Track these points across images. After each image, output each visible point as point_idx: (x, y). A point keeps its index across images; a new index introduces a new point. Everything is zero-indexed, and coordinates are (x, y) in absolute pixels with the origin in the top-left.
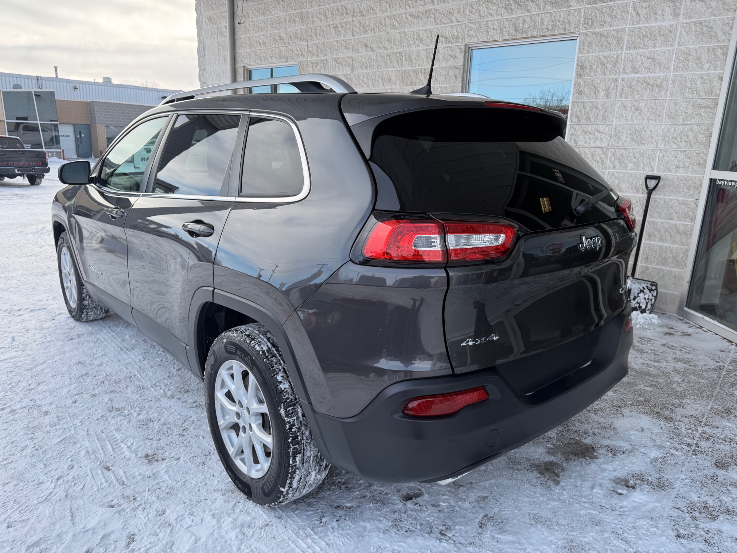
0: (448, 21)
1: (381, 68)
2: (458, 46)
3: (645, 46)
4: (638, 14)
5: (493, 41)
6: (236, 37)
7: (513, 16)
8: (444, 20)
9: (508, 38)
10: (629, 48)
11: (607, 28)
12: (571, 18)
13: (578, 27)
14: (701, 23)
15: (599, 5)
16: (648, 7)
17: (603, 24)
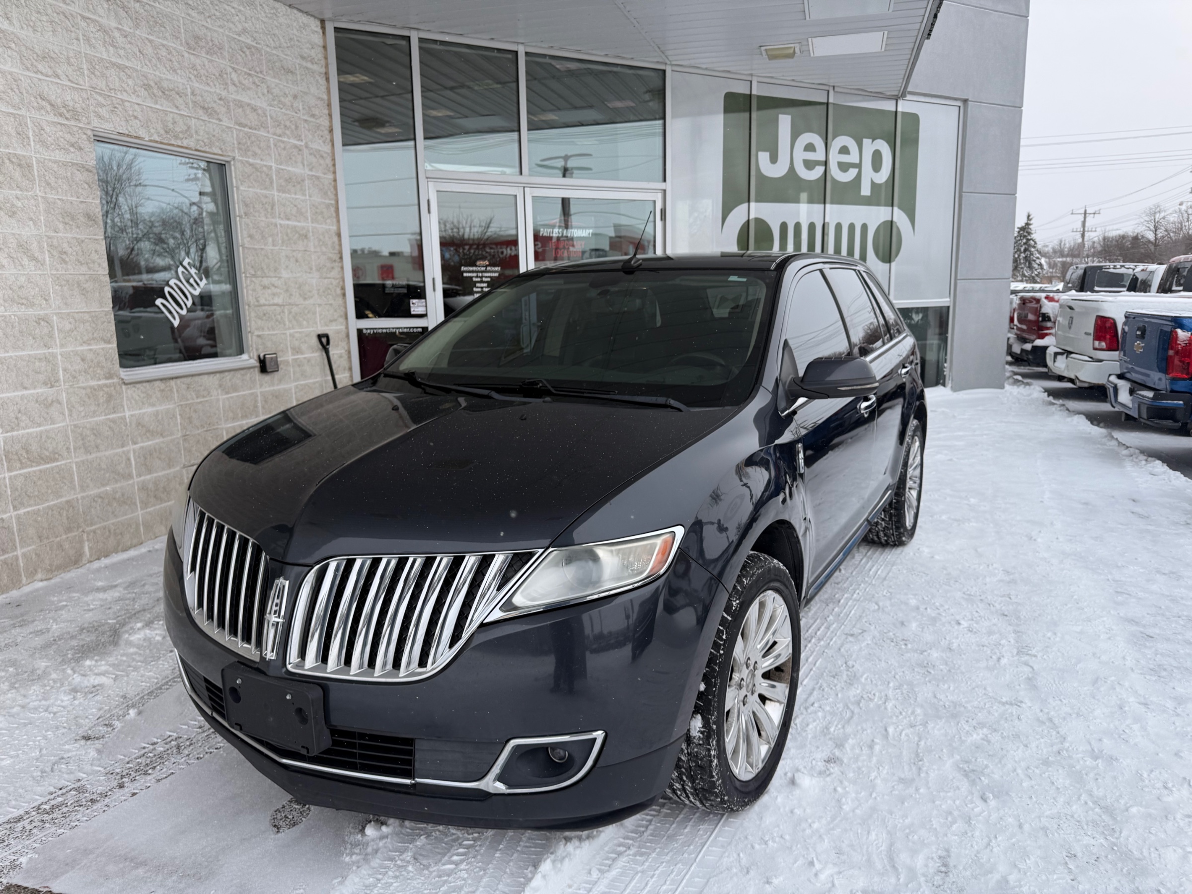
0: (50, 72)
2: (80, 128)
3: (289, 192)
4: (279, 155)
5: (136, 137)
7: (158, 107)
8: (40, 67)
9: (157, 139)
10: (279, 191)
11: (259, 161)
12: (224, 135)
13: (234, 151)
14: (318, 178)
15: (246, 129)
16: (284, 149)
17: (255, 155)
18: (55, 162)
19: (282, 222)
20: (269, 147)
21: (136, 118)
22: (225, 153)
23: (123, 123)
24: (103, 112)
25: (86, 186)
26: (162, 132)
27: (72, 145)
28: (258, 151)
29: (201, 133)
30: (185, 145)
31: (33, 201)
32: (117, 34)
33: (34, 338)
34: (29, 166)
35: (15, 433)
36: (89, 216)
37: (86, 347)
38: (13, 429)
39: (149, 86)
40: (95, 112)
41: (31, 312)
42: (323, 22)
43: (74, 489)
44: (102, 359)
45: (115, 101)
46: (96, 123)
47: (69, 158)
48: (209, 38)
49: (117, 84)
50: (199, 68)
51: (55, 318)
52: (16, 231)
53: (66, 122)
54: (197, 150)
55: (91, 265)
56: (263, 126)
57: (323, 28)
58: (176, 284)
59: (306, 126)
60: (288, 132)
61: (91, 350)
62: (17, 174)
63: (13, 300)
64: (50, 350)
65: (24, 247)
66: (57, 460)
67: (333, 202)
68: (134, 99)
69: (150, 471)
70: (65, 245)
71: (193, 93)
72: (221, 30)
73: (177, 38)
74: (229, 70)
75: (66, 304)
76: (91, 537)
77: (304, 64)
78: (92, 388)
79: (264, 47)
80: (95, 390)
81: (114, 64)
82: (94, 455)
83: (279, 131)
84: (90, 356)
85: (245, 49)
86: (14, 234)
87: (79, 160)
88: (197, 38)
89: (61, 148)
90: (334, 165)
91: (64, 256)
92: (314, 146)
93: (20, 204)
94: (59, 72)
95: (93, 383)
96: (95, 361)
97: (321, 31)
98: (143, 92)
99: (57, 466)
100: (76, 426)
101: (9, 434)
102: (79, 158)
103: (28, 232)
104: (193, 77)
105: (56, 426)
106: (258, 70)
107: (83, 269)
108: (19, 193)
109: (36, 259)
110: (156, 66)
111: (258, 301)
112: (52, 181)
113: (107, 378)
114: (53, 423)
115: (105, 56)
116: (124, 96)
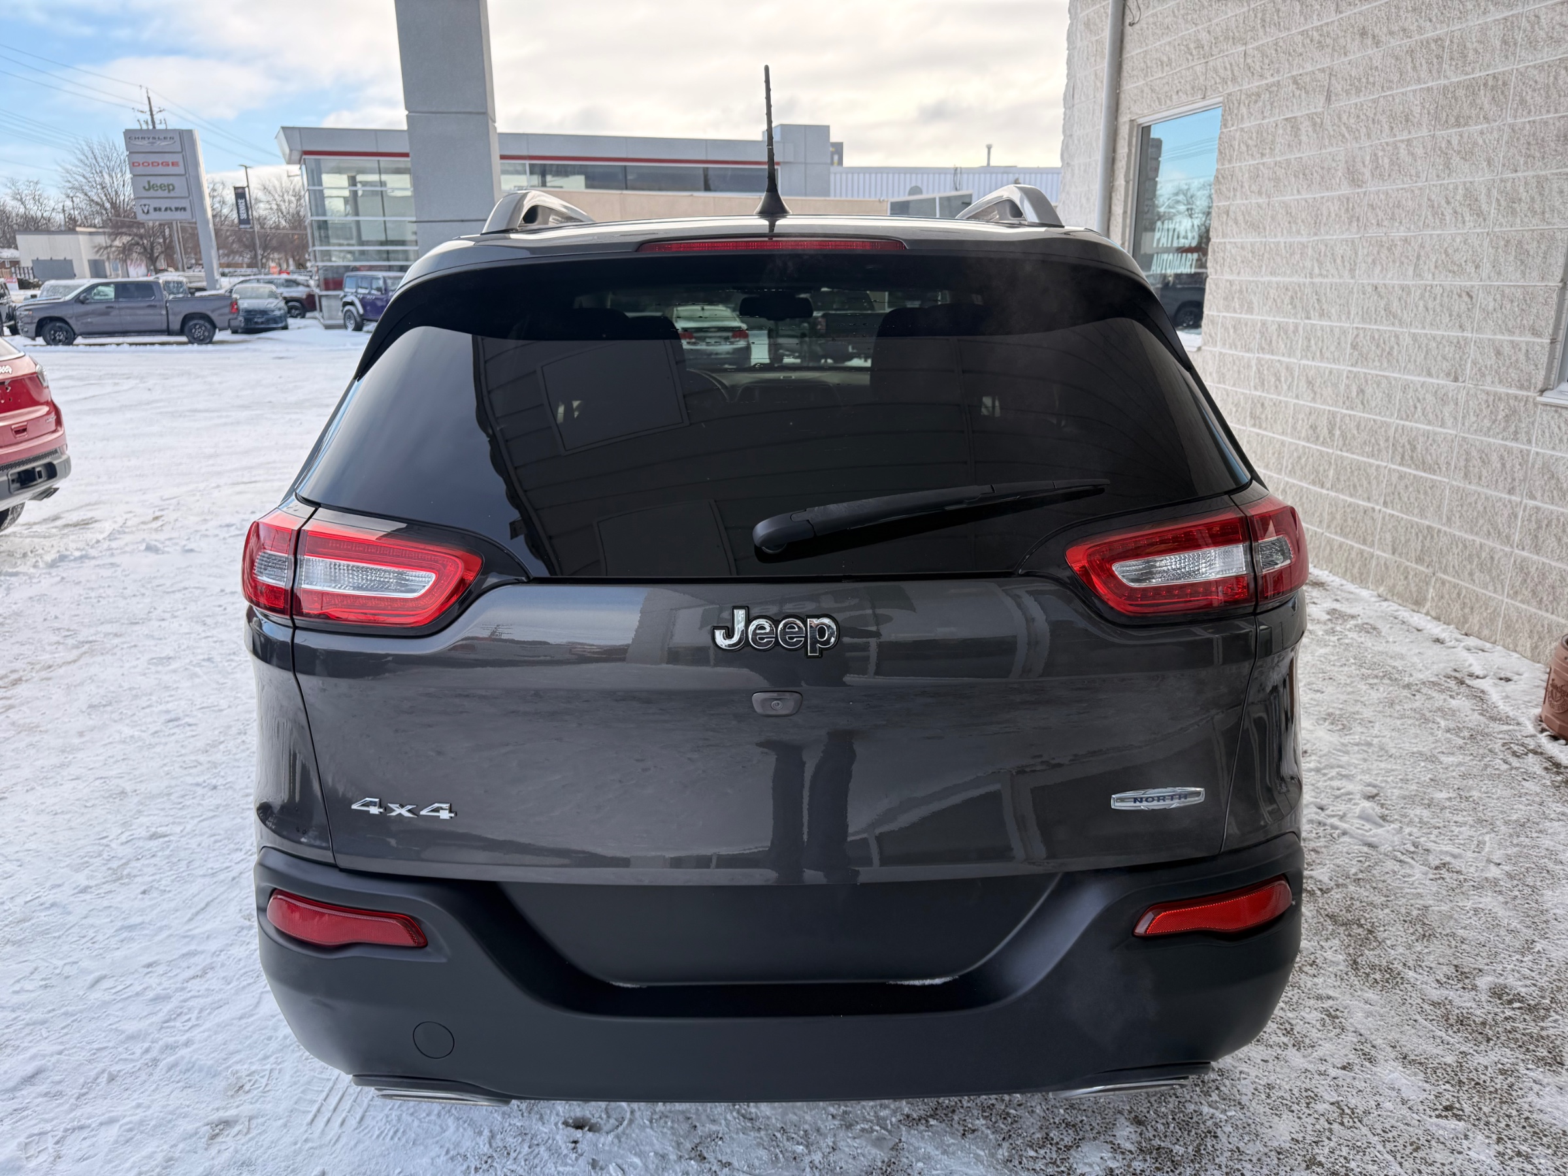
1: (1390, 88)
6: (1126, 55)
18: (1540, 68)
31: (1496, 134)
33: (1451, 316)
34: (1506, 85)
35: (1407, 423)
37: (1507, 338)
38: (1407, 418)
41: (1457, 281)
43: (1440, 518)
44: (1523, 357)
52: (1469, 178)
61: (1512, 342)
63: (1445, 267)
64: (1465, 334)
66: (1434, 472)
69: (1537, 549)
80: (1500, 399)
82: (1473, 487)
84: (1507, 350)
89: (1552, 42)
91: (1515, 205)
93: (1481, 141)
95: (1501, 390)
96: (1514, 358)
99: (1432, 480)
100: (1464, 439)
101: (1402, 422)
103: (1481, 178)
105: (1445, 431)
107: (1535, 223)
113: (1521, 387)
114: (1443, 425)
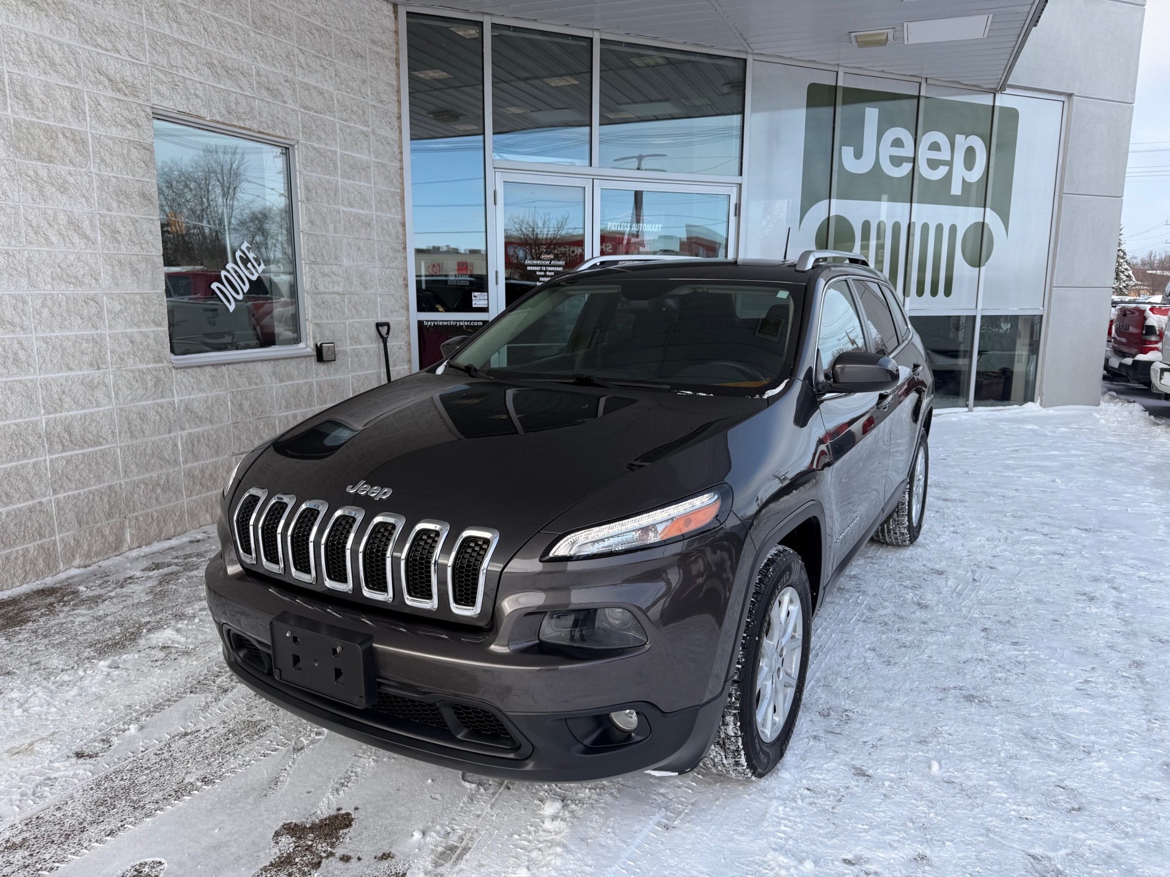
2: (139, 105)
3: (353, 178)
5: (197, 117)
7: (221, 86)
9: (219, 119)
10: (343, 177)
11: (323, 146)
12: (289, 118)
13: (297, 134)
14: (384, 165)
15: (312, 113)
16: (350, 134)
17: (319, 139)
18: (111, 138)
19: (345, 209)
20: (335, 132)
21: (197, 96)
22: (288, 136)
23: (184, 102)
24: (163, 89)
25: (143, 165)
26: (224, 112)
27: (130, 122)
28: (323, 136)
29: (265, 114)
30: (248, 126)
31: (86, 178)
32: (181, 10)
33: (82, 319)
34: (84, 142)
35: (58, 415)
36: (143, 195)
37: (135, 330)
38: (56, 411)
39: (212, 64)
40: (155, 89)
41: (79, 291)
42: (395, 6)
43: (119, 475)
44: (152, 342)
45: (176, 79)
46: (155, 100)
47: (125, 135)
48: (277, 19)
49: (179, 61)
50: (265, 47)
51: (105, 298)
52: (68, 208)
53: (124, 98)
54: (260, 132)
55: (145, 246)
56: (331, 111)
57: (396, 12)
58: (233, 269)
59: (374, 112)
60: (354, 117)
61: (141, 332)
62: (71, 150)
63: (61, 278)
64: (98, 331)
65: (74, 224)
66: (101, 444)
67: (399, 191)
68: (196, 77)
69: (196, 458)
70: (119, 224)
71: (258, 74)
72: (291, 11)
73: (244, 17)
74: (296, 51)
75: (117, 284)
76: (132, 523)
77: (375, 48)
78: (139, 371)
79: (334, 30)
80: (143, 373)
81: (177, 41)
82: (139, 441)
83: (345, 116)
84: (138, 338)
85: (314, 31)
86: (64, 211)
87: (136, 138)
88: (264, 17)
89: (117, 125)
90: (401, 153)
91: (117, 236)
92: (380, 132)
93: (72, 180)
94: (120, 47)
95: (143, 366)
96: (145, 344)
97: (393, 16)
98: (207, 71)
99: (101, 450)
100: (121, 410)
101: (52, 416)
102: (136, 136)
103: (80, 209)
104: (258, 57)
105: (102, 409)
106: (327, 53)
107: (136, 249)
108: (72, 169)
109: (87, 238)
110: (220, 44)
111: (317, 289)
112: (107, 158)
113: (156, 362)
114: (98, 405)
115: (167, 32)
116: (187, 74)
